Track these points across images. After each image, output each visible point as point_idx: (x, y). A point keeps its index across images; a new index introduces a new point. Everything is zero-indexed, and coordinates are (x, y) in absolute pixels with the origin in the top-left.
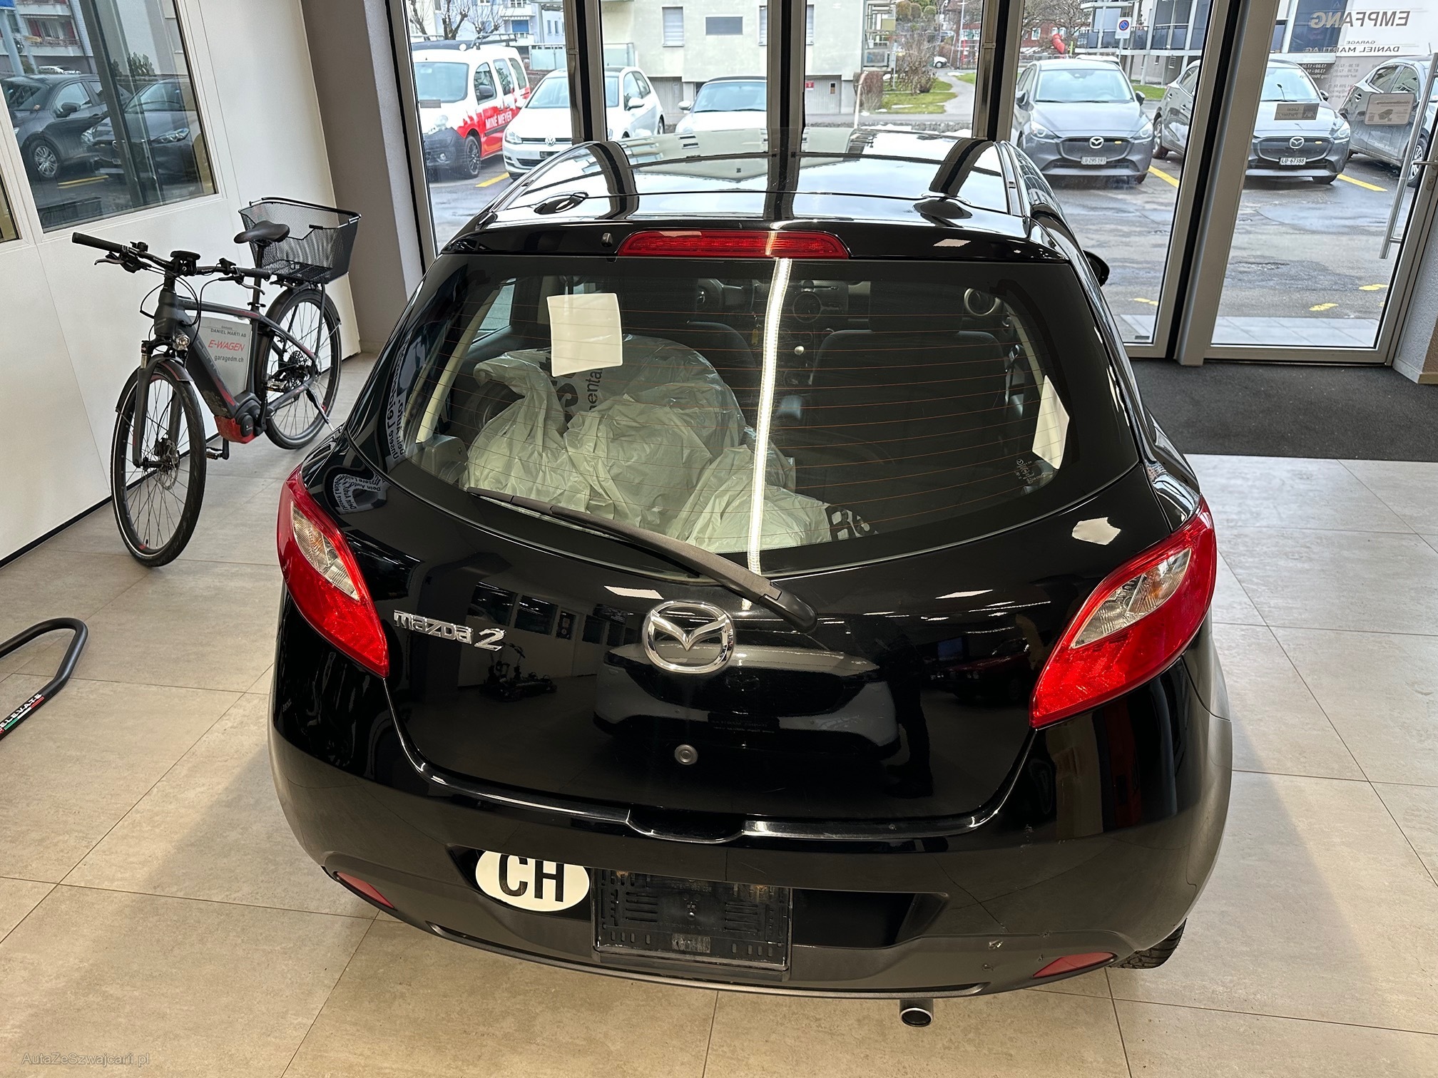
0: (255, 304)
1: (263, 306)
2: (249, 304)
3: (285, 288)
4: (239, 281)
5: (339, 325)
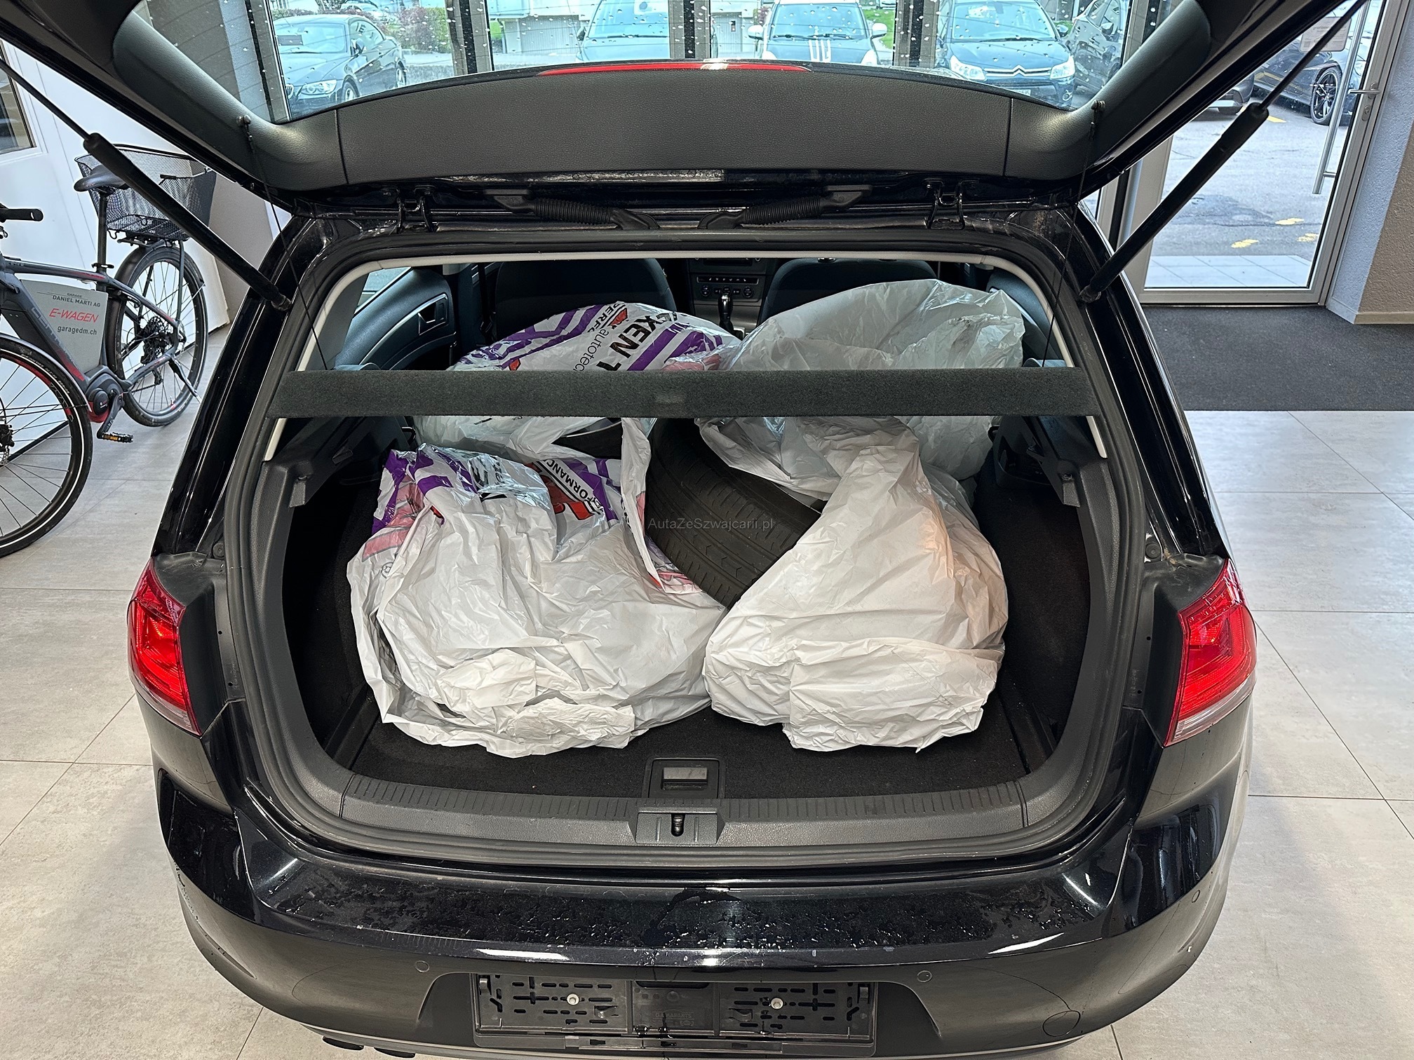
0: (101, 265)
1: (111, 267)
3: (136, 246)
5: (203, 287)
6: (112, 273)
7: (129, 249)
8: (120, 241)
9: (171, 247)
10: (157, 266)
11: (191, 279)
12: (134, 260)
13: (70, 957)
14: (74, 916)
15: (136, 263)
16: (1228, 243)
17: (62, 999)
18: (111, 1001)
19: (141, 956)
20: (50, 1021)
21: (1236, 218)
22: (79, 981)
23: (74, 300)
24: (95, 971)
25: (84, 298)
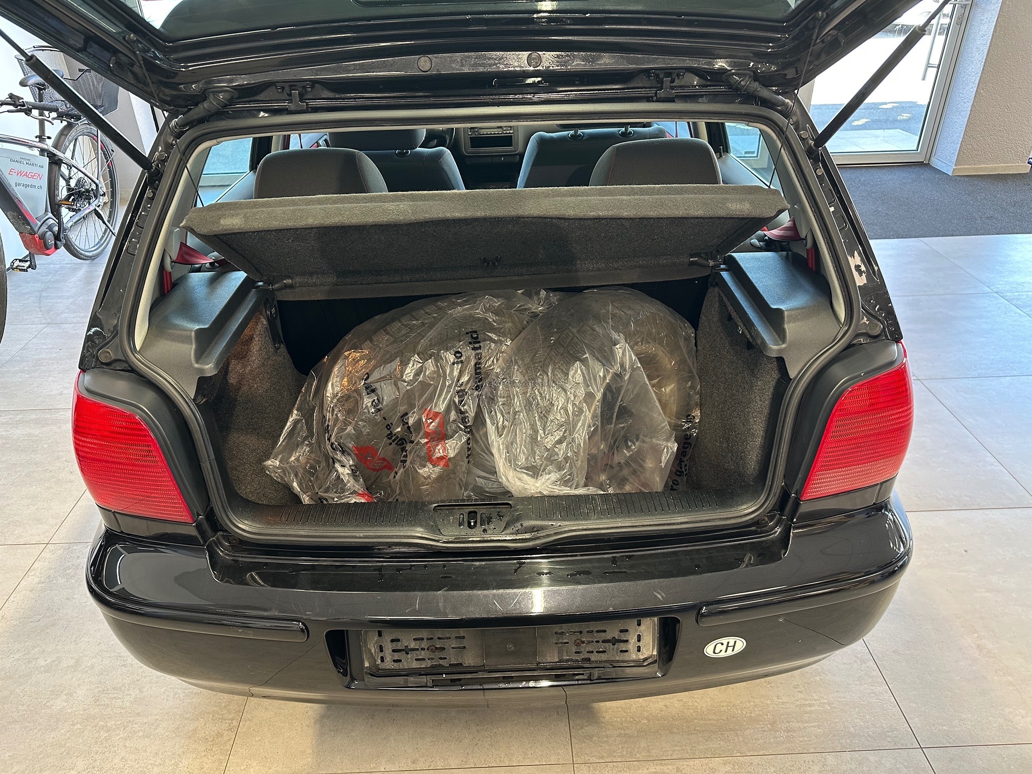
0: (41, 137)
1: (49, 138)
2: (36, 137)
3: (65, 123)
4: (28, 112)
6: (50, 143)
12: (65, 133)
13: (75, 694)
15: (65, 136)
22: (86, 712)
23: (25, 163)
25: (32, 161)
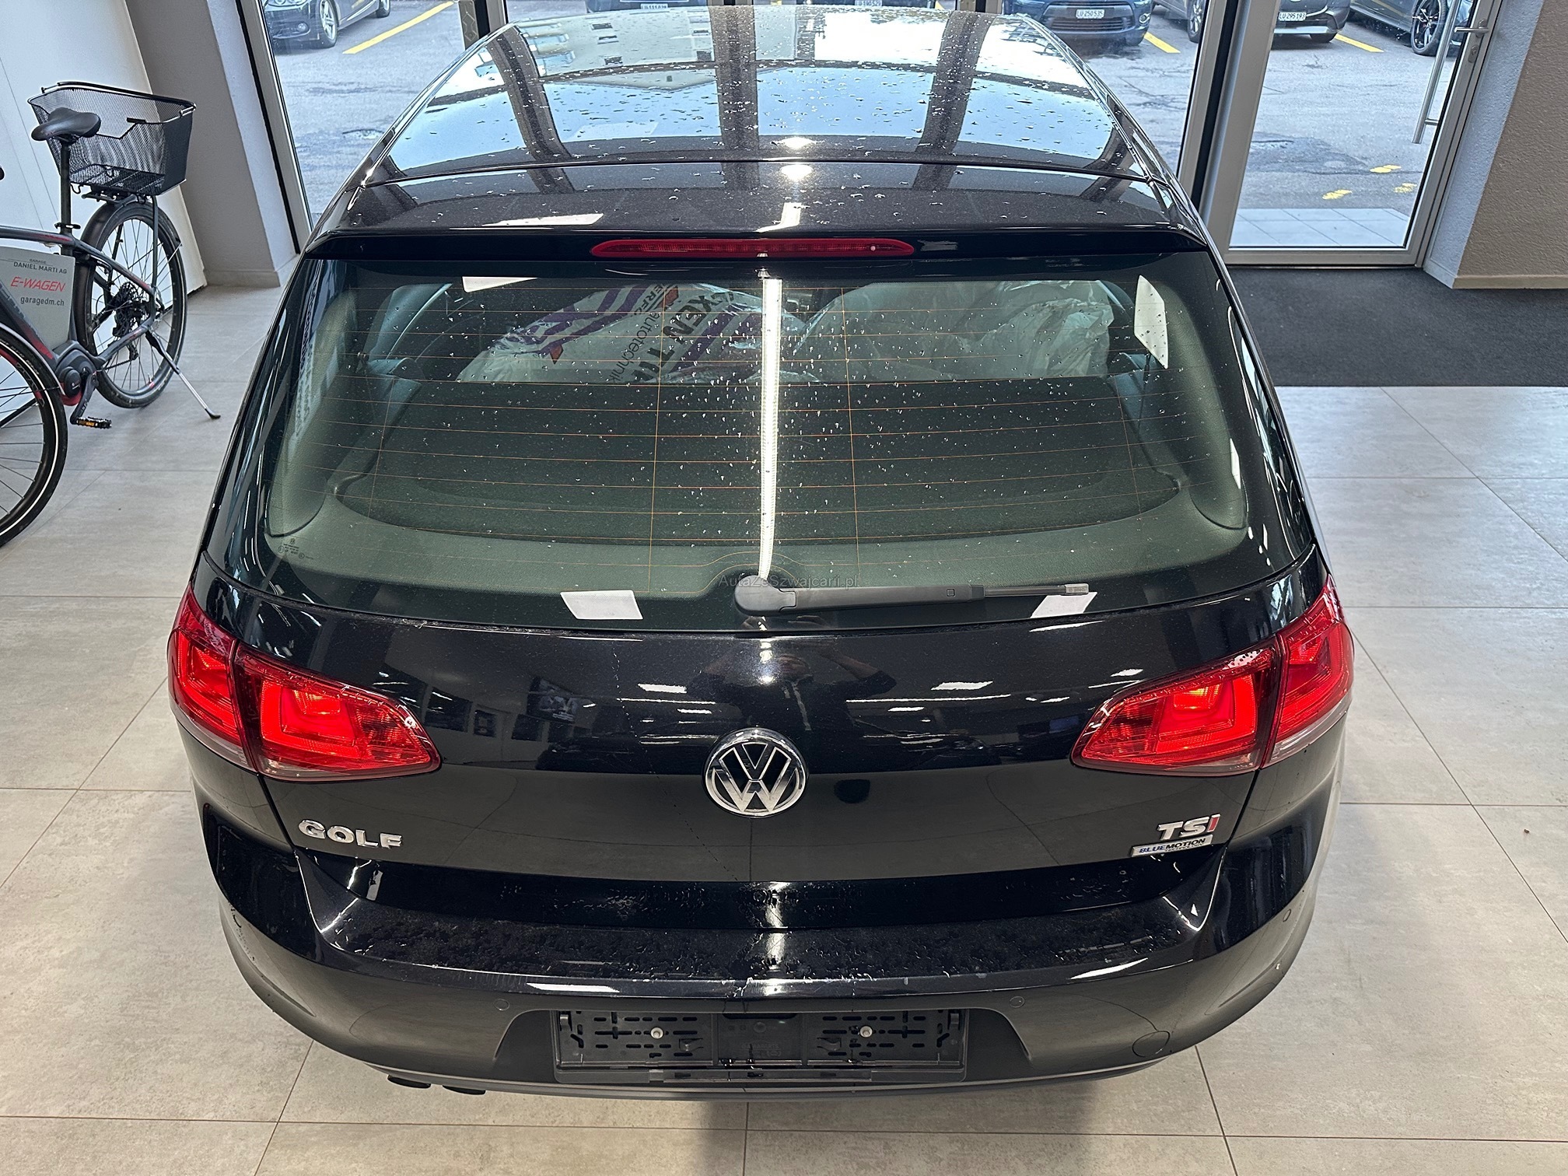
0: (65, 225)
1: (77, 227)
3: (103, 202)
5: (180, 247)
6: (77, 234)
7: (96, 205)
8: (85, 196)
9: (144, 203)
10: (127, 224)
11: (166, 239)
12: (102, 219)
13: (96, 1000)
14: (96, 955)
15: (104, 222)
16: (1319, 194)
17: (93, 1044)
18: (145, 1043)
19: (174, 996)
20: (80, 1066)
21: (1329, 164)
22: (108, 1023)
23: (37, 266)
24: (125, 1012)
25: (49, 264)
